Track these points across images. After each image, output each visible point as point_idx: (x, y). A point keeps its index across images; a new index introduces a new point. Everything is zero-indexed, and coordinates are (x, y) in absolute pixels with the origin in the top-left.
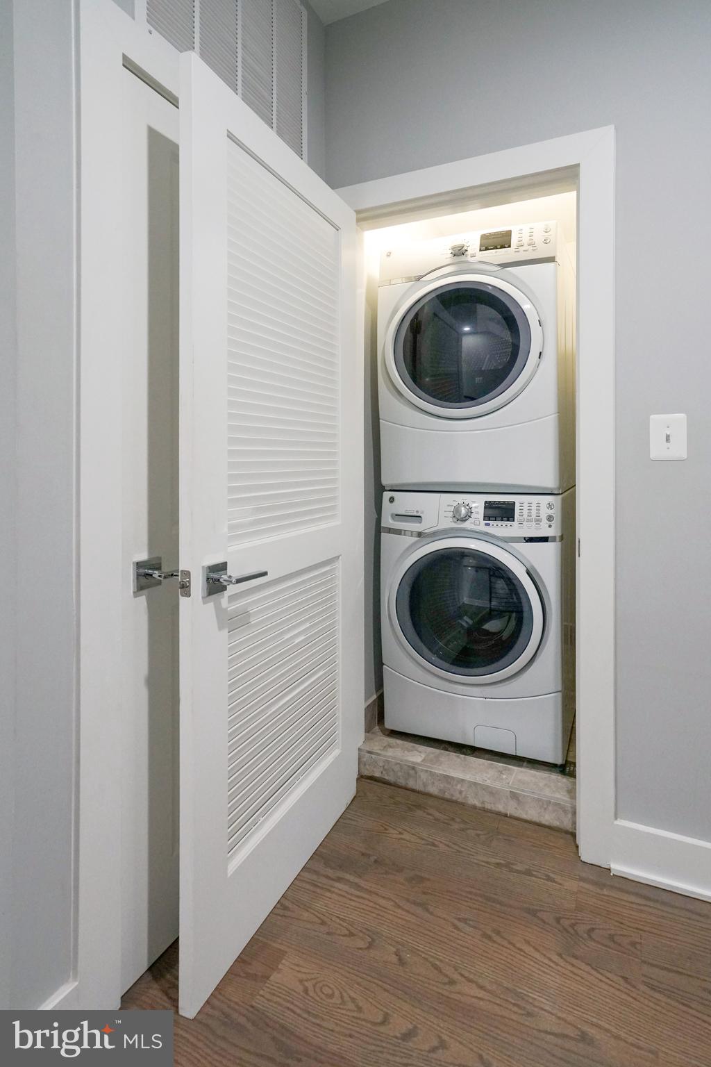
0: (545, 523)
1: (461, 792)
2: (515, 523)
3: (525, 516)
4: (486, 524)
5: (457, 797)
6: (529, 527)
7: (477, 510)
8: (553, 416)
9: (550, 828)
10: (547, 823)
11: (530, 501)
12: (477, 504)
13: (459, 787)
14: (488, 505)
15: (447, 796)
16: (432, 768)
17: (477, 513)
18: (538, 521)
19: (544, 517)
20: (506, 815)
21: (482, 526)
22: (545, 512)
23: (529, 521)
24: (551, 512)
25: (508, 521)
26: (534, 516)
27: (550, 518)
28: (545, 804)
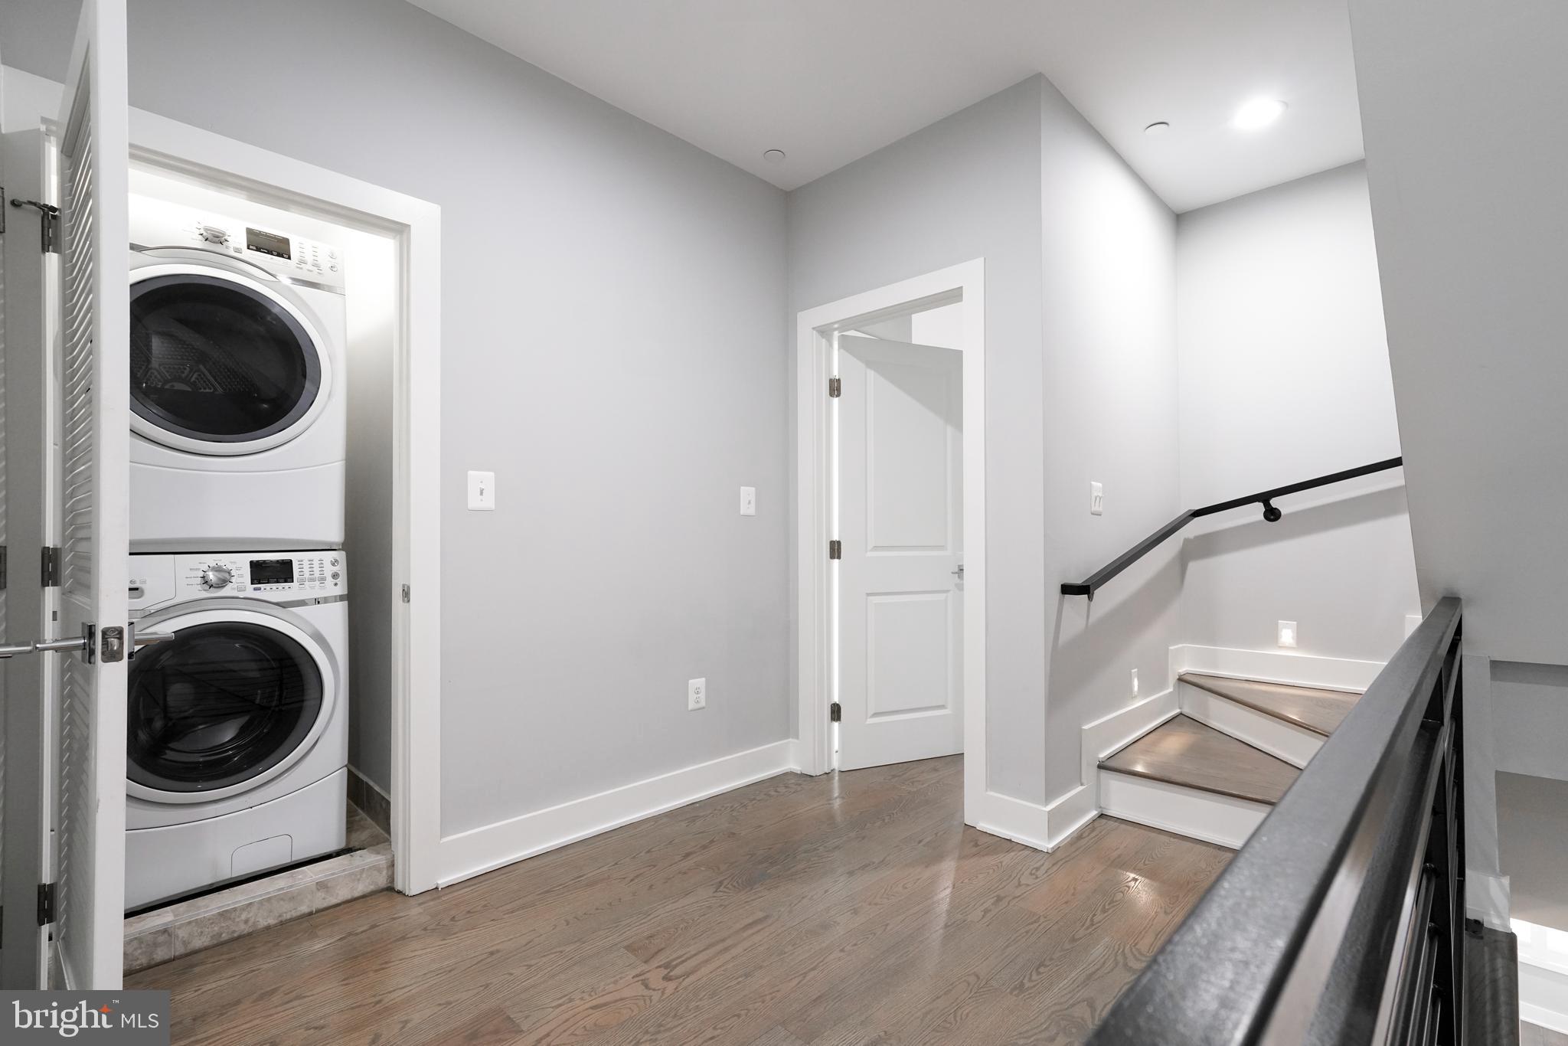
0: (330, 581)
1: (246, 922)
2: (295, 584)
3: (307, 575)
4: (255, 589)
5: (243, 928)
6: (312, 588)
7: (239, 572)
8: (340, 463)
9: (364, 897)
10: (361, 894)
11: (311, 558)
12: (240, 566)
13: (244, 916)
14: (255, 566)
15: (225, 937)
16: (198, 914)
17: (241, 576)
18: (323, 579)
19: (328, 574)
20: (310, 914)
21: (250, 591)
22: (329, 570)
23: (313, 580)
24: (335, 569)
25: (286, 582)
26: (317, 574)
27: (335, 576)
28: (355, 877)
